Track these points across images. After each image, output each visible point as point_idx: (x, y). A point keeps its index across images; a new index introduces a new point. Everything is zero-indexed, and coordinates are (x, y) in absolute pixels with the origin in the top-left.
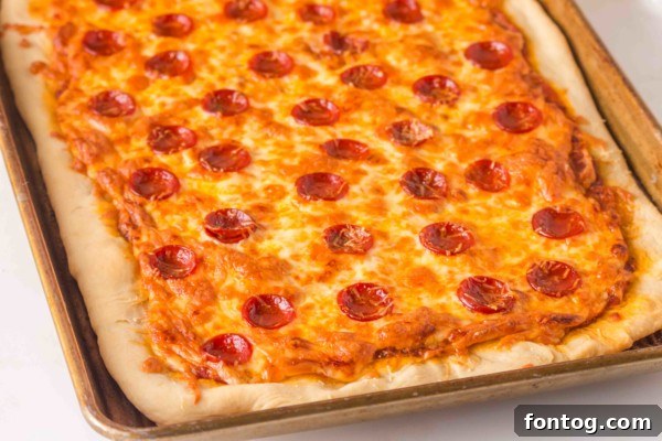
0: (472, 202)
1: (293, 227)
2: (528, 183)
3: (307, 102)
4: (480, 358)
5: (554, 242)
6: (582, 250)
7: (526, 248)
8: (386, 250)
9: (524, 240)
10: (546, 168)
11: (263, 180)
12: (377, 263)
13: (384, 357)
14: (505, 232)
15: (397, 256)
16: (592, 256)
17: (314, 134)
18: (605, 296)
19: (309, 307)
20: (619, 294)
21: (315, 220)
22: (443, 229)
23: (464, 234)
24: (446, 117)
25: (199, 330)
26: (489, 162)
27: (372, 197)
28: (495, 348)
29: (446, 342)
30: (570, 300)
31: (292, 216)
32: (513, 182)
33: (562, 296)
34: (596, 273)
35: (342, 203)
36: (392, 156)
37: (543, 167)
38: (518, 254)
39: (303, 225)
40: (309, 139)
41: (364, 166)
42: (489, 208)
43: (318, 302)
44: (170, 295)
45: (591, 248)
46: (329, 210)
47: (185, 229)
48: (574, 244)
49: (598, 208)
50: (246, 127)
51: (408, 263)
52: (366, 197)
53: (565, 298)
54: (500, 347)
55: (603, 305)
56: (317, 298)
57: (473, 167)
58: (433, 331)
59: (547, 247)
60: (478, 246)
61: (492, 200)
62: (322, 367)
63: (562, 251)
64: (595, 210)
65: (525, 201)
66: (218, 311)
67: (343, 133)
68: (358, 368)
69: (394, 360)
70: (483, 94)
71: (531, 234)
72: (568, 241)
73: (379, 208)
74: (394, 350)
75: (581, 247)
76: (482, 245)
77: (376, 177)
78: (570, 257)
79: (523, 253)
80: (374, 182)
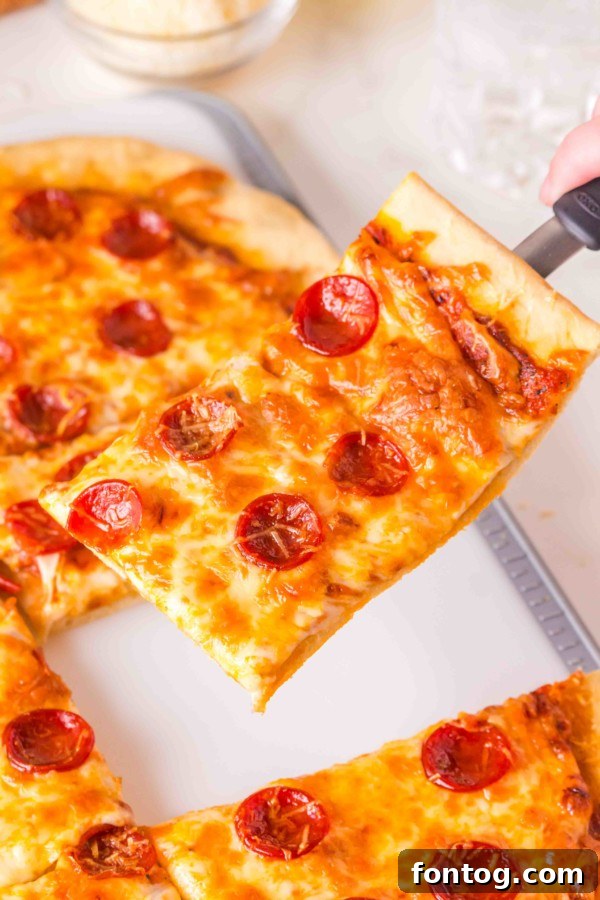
5: (463, 798)
6: (513, 808)
7: (416, 815)
9: (412, 799)
14: (379, 787)
16: (532, 815)
22: (273, 801)
23: (311, 809)
26: (357, 436)
38: (407, 833)
45: (528, 802)
48: (501, 795)
49: (533, 710)
57: (335, 457)
59: (453, 809)
60: (338, 832)
63: (479, 813)
64: (528, 714)
71: (424, 785)
72: (487, 793)
75: (512, 801)
76: (342, 825)
77: (192, 553)
78: (494, 824)
79: (415, 830)
80: (194, 567)
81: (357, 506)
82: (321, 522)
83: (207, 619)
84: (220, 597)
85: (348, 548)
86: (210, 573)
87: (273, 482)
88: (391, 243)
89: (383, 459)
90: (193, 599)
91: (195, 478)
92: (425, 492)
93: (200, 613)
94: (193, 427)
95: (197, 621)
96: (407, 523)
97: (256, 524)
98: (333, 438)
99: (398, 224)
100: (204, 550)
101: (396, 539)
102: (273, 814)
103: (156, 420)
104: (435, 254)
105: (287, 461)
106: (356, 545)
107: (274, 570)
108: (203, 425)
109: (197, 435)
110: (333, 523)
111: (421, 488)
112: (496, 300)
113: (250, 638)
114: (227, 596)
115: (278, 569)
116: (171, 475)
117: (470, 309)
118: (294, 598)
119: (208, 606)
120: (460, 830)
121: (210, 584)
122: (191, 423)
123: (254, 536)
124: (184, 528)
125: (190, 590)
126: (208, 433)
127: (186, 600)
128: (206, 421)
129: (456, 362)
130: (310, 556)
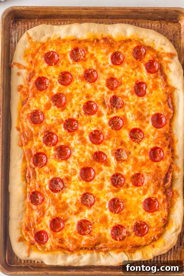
0: (130, 189)
1: (74, 190)
2: (148, 186)
3: (95, 131)
4: (109, 254)
5: (146, 213)
6: (154, 218)
7: (138, 212)
8: (97, 206)
9: (139, 209)
10: (155, 184)
11: (72, 165)
12: (93, 211)
13: (83, 249)
14: (134, 205)
15: (100, 209)
16: (156, 221)
17: (93, 147)
18: (153, 238)
19: (69, 225)
20: (157, 238)
21: (81, 188)
22: (116, 200)
24: (135, 148)
25: (36, 227)
26: (140, 174)
27: (100, 182)
28: (114, 252)
29: (101, 248)
30: (142, 238)
31: (75, 185)
32: (144, 184)
33: (140, 236)
34: (154, 228)
35: (91, 183)
36: (113, 163)
37: (154, 183)
39: (77, 190)
40: (91, 149)
41: (103, 166)
42: (133, 193)
43: (72, 223)
44: (32, 210)
45: (157, 217)
46: (86, 185)
47: (44, 182)
48: (152, 215)
50: (74, 137)
51: (102, 212)
52: (99, 182)
53: (140, 237)
54: (115, 253)
55: (150, 241)
56: (72, 221)
58: (99, 244)
59: (144, 214)
60: (124, 211)
61: (136, 189)
62: (65, 250)
63: (148, 216)
64: (164, 201)
65: (145, 192)
66: (43, 220)
67: (102, 148)
68: (74, 252)
69: (85, 251)
70: (150, 140)
73: (101, 187)
74: (86, 248)
75: (154, 216)
76: (126, 209)
77: (105, 172)
78: (149, 219)
79: (136, 215)
80: (103, 175)
81: (131, 185)
82: (124, 184)
85: (124, 189)
86: (104, 178)
87: (123, 172)
89: (141, 180)
91: (114, 163)
94: (121, 153)
98: (137, 172)
100: (107, 173)
102: (115, 202)
103: (116, 149)
105: (128, 170)
107: (112, 185)
109: (120, 155)
111: (141, 189)
112: (176, 176)
114: (104, 183)
116: (112, 159)
117: (173, 174)
118: (111, 191)
120: (143, 218)
123: (114, 177)
124: (107, 168)
126: (122, 156)
128: (123, 154)
129: (162, 179)
130: (118, 187)
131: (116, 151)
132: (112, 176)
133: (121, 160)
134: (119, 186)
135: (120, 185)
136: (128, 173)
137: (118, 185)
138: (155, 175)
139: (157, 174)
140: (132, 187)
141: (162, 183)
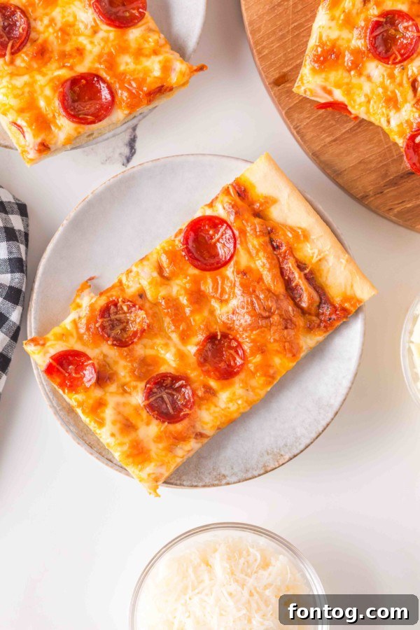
81: (214, 383)
82: (194, 395)
83: (126, 448)
84: (133, 435)
85: (208, 409)
86: (129, 420)
88: (248, 199)
89: (230, 348)
90: (118, 435)
91: (119, 358)
92: (253, 374)
93: (121, 444)
94: (117, 316)
95: (119, 449)
96: (241, 397)
97: (155, 390)
98: (200, 337)
99: (253, 186)
100: (124, 404)
101: (233, 407)
104: (276, 214)
106: (213, 408)
107: (166, 423)
108: (124, 315)
109: (120, 321)
110: (200, 393)
111: (252, 372)
112: (311, 255)
113: (151, 462)
114: (137, 436)
115: (168, 423)
117: (294, 257)
119: (127, 440)
121: (127, 426)
122: (116, 313)
123: (154, 398)
124: (113, 388)
125: (116, 429)
126: (126, 321)
127: (113, 435)
128: (125, 313)
129: (282, 297)
130: (186, 416)
131: (100, 321)
132: (147, 398)
133: (135, 334)
134: (187, 411)
135: (186, 406)
136: (181, 356)
137: (181, 410)
138: (252, 303)
139: (258, 298)
140: (223, 388)
141: (290, 308)
